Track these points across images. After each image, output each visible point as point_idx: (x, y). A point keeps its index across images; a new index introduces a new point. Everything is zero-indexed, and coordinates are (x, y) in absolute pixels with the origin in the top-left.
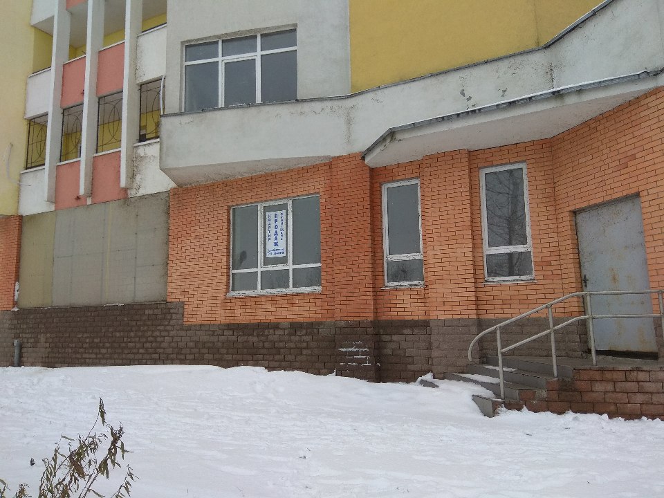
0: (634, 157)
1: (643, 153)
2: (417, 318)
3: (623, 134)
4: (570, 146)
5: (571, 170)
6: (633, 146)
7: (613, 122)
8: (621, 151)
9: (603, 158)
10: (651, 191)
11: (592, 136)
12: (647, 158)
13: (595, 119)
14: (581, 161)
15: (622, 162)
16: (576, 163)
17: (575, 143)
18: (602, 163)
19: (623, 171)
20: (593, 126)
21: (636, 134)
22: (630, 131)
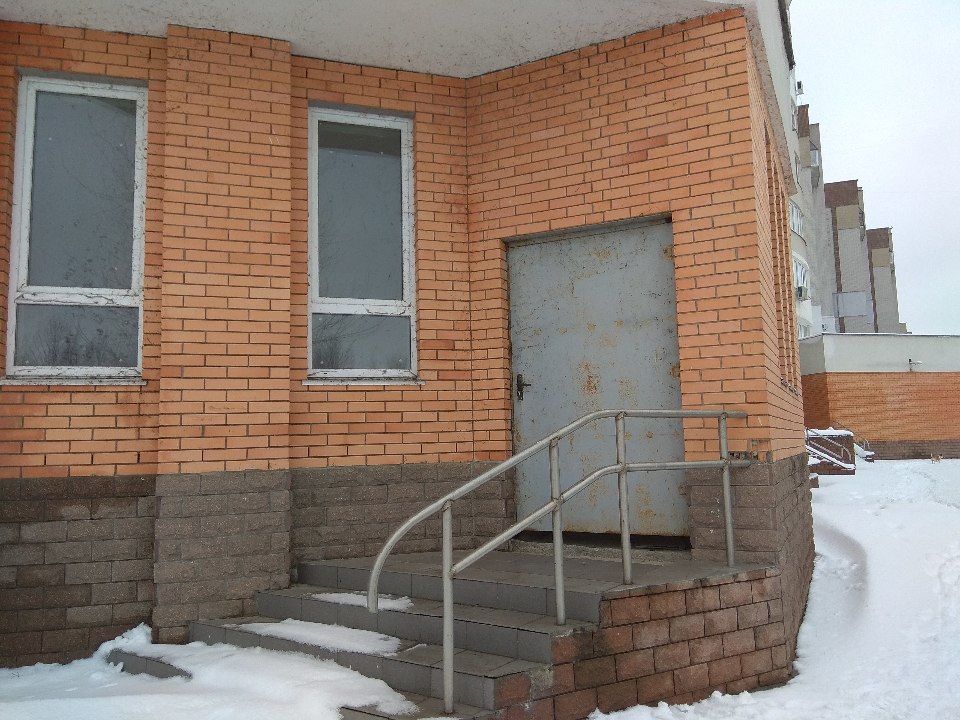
0: (662, 141)
1: (685, 136)
2: (109, 471)
3: (642, 91)
4: (511, 102)
5: (511, 152)
6: (662, 119)
7: (620, 64)
8: (632, 126)
9: (589, 135)
10: (696, 213)
11: (568, 88)
12: (693, 145)
13: (579, 54)
14: (535, 136)
15: (633, 147)
16: (524, 139)
17: (526, 98)
18: (586, 146)
19: (634, 168)
20: (571, 66)
21: (671, 94)
22: (659, 86)
